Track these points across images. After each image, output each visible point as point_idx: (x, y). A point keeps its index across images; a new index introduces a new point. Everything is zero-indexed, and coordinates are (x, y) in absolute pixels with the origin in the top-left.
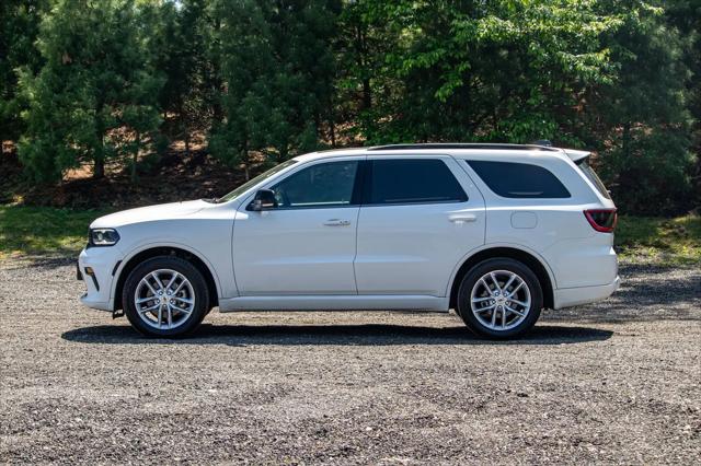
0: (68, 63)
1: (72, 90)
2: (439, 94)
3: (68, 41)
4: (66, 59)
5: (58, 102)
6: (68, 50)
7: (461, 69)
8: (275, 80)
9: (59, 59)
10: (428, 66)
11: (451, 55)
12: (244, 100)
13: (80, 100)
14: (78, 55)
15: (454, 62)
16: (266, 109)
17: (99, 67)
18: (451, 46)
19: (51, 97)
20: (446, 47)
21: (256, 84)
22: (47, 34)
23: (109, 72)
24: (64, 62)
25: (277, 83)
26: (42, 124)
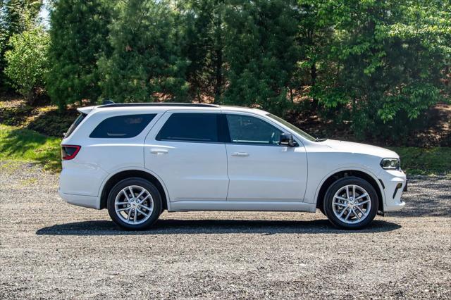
0: (129, 51)
1: (132, 68)
2: (366, 71)
3: (130, 37)
4: (128, 48)
5: (123, 76)
6: (129, 42)
7: (380, 55)
8: (262, 62)
9: (123, 48)
10: (359, 54)
11: (373, 46)
12: (242, 75)
13: (138, 74)
14: (135, 45)
15: (374, 51)
16: (256, 80)
17: (149, 54)
18: (373, 41)
19: (118, 72)
20: (370, 42)
21: (249, 65)
22: (116, 33)
23: (156, 57)
24: (127, 50)
25: (263, 64)
26: (112, 90)
